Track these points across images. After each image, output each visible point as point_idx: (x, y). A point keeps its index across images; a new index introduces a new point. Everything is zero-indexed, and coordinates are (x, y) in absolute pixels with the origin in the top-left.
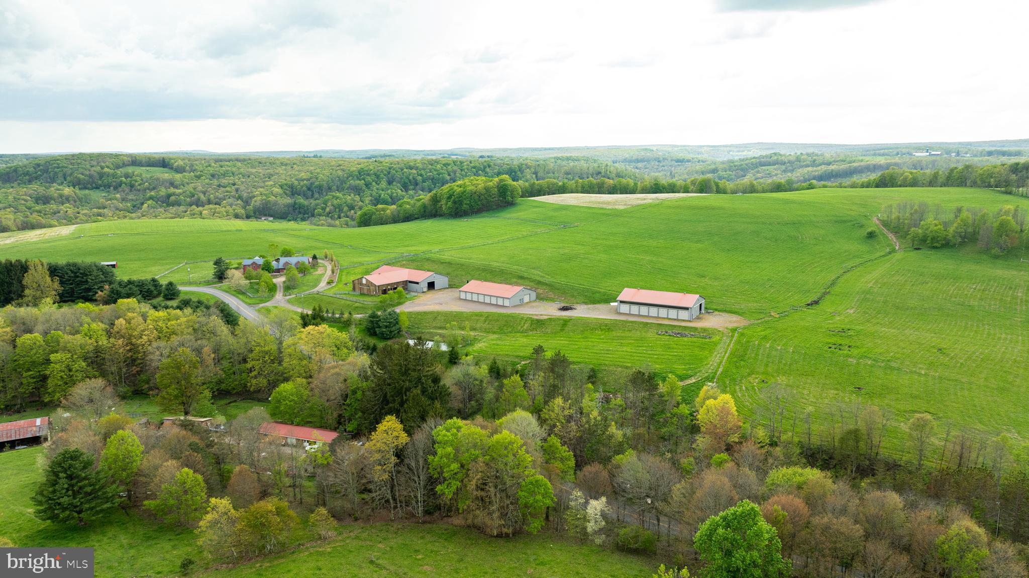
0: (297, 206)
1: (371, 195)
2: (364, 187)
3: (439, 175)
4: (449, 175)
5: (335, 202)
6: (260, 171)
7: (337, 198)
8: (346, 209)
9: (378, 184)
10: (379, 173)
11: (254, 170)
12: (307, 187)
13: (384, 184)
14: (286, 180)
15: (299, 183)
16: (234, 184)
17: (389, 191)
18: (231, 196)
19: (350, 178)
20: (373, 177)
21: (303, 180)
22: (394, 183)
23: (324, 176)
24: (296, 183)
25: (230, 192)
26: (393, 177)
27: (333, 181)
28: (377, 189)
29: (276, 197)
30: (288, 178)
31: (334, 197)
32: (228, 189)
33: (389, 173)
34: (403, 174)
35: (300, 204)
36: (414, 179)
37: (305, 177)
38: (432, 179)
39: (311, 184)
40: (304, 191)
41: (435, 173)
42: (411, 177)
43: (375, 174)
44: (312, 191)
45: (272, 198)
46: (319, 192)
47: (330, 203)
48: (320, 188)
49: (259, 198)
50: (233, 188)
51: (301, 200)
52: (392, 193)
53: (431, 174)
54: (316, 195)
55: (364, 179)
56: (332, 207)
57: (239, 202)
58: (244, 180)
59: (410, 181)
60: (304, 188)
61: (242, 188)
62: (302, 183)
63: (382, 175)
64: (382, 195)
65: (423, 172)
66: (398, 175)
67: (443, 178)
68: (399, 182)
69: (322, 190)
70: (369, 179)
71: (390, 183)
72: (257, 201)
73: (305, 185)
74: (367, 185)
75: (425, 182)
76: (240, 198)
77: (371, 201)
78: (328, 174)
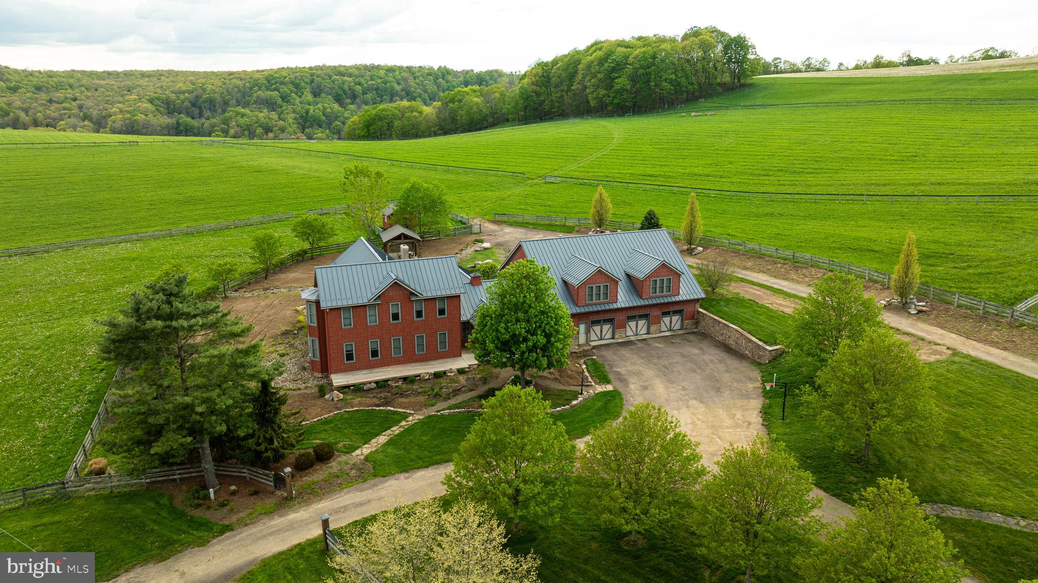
0: (181, 128)
1: (294, 112)
2: (280, 101)
3: (385, 84)
4: (399, 84)
5: (242, 121)
6: (113, 83)
7: (243, 116)
8: (259, 131)
9: (300, 97)
10: (297, 81)
11: (102, 82)
12: (190, 102)
13: (309, 97)
14: (156, 93)
15: (178, 97)
16: (75, 99)
17: (320, 105)
18: (73, 114)
19: (256, 88)
20: (291, 87)
21: (184, 92)
22: (323, 95)
23: (213, 88)
24: (173, 96)
25: (70, 110)
26: (319, 86)
27: (229, 93)
28: (301, 103)
29: (146, 115)
30: (159, 91)
31: (238, 114)
32: (66, 105)
33: (312, 81)
34: (333, 82)
35: (186, 125)
36: (350, 89)
37: (184, 88)
38: (377, 89)
39: (197, 97)
40: (187, 109)
41: (379, 81)
42: (346, 87)
43: (293, 83)
44: (200, 108)
45: (141, 117)
46: (210, 109)
47: (234, 123)
48: (211, 103)
49: (120, 116)
50: (73, 103)
51: (185, 119)
52: (325, 108)
53: (374, 82)
54: (207, 113)
55: (277, 89)
56: (238, 129)
57: (86, 123)
58: (89, 94)
59: (344, 91)
60: (187, 103)
61: (89, 103)
62: (182, 97)
63: (303, 84)
64: (311, 111)
65: (362, 80)
66: (326, 83)
67: (392, 88)
68: (328, 94)
69: (215, 106)
70: (284, 89)
71: (316, 94)
72: (118, 119)
73: (187, 98)
74: (284, 98)
75: (366, 94)
76: (86, 117)
77: (295, 119)
78: (220, 84)
